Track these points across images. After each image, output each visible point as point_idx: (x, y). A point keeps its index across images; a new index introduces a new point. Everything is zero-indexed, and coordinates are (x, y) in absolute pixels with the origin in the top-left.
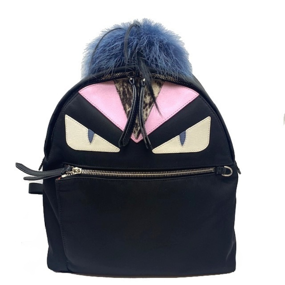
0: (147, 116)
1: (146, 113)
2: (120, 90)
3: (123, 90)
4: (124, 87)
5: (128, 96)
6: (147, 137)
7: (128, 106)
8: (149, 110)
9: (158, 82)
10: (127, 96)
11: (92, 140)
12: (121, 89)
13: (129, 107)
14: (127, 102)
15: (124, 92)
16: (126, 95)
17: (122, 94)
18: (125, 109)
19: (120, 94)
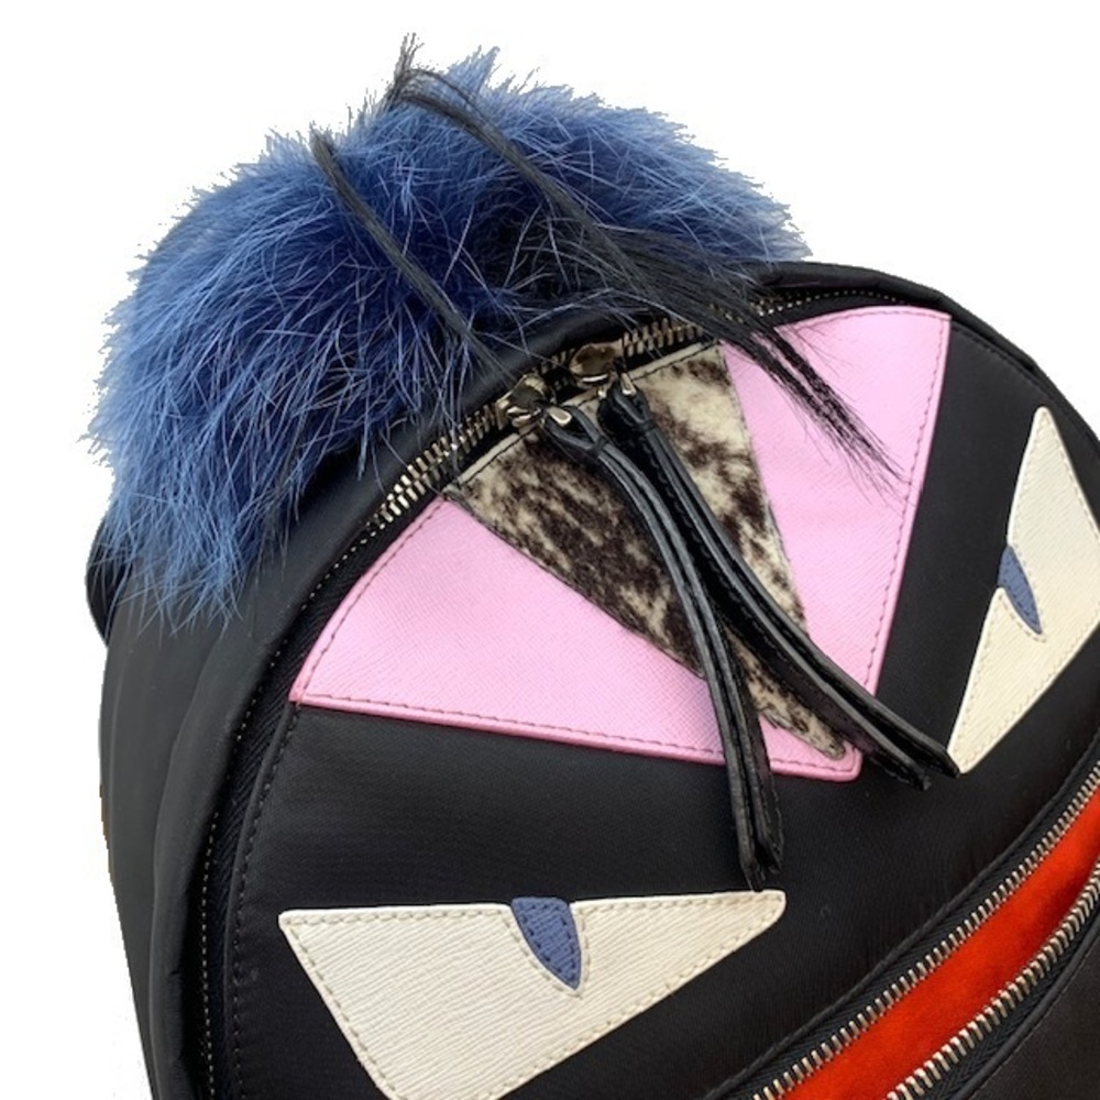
0: (785, 586)
1: (767, 572)
2: (525, 529)
3: (540, 515)
4: (532, 496)
5: (596, 540)
6: (878, 706)
7: (639, 592)
8: (769, 545)
9: (691, 364)
10: (590, 544)
11: (576, 964)
12: (526, 518)
13: (645, 597)
14: (616, 578)
15: (554, 527)
16: (578, 535)
17: (549, 546)
18: (635, 624)
19: (537, 551)
